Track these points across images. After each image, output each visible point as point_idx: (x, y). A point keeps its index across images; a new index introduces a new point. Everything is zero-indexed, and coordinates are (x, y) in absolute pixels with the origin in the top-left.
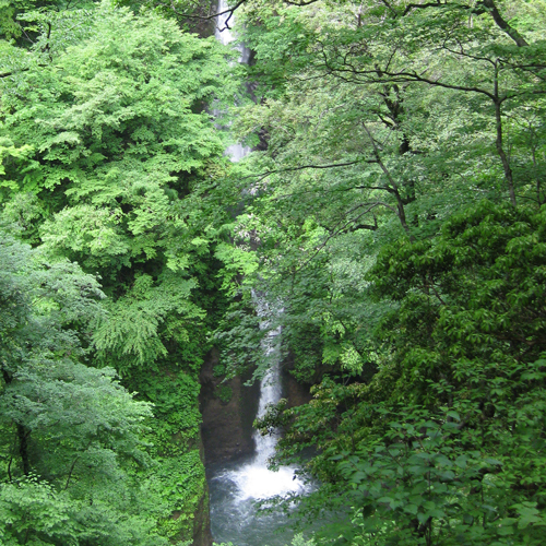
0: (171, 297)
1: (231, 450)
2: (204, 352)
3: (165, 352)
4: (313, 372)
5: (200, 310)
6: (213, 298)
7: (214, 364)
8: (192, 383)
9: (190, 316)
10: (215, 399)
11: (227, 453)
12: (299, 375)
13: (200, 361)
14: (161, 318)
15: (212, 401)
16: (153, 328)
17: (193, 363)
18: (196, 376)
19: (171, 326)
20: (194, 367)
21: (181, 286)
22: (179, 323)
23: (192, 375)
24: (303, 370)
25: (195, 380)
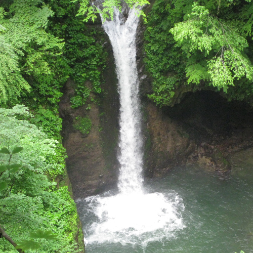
0: (28, 28)
1: (94, 182)
2: (61, 84)
3: (28, 87)
4: (172, 94)
5: (57, 39)
6: (65, 26)
7: (70, 96)
8: (54, 118)
9: (47, 47)
10: (75, 132)
11: (90, 186)
12: (158, 98)
13: (59, 94)
14: (20, 52)
15: (72, 135)
16: (13, 63)
17: (51, 96)
18: (56, 110)
19: (31, 59)
20: (53, 101)
21: (37, 15)
22: (39, 55)
23: (51, 110)
24: (162, 93)
25: (55, 114)
